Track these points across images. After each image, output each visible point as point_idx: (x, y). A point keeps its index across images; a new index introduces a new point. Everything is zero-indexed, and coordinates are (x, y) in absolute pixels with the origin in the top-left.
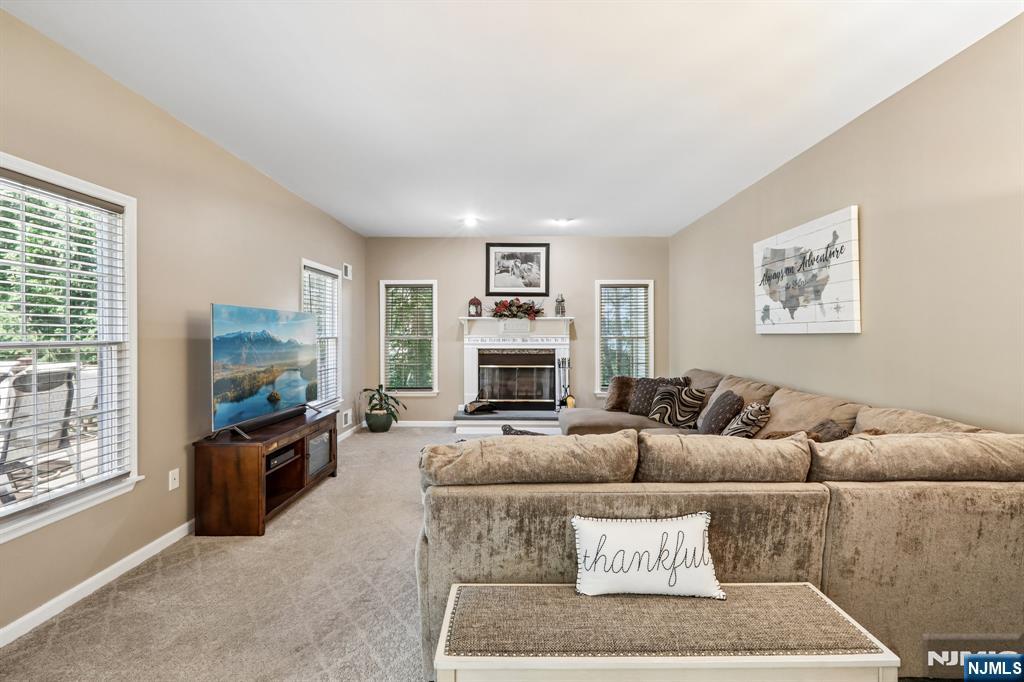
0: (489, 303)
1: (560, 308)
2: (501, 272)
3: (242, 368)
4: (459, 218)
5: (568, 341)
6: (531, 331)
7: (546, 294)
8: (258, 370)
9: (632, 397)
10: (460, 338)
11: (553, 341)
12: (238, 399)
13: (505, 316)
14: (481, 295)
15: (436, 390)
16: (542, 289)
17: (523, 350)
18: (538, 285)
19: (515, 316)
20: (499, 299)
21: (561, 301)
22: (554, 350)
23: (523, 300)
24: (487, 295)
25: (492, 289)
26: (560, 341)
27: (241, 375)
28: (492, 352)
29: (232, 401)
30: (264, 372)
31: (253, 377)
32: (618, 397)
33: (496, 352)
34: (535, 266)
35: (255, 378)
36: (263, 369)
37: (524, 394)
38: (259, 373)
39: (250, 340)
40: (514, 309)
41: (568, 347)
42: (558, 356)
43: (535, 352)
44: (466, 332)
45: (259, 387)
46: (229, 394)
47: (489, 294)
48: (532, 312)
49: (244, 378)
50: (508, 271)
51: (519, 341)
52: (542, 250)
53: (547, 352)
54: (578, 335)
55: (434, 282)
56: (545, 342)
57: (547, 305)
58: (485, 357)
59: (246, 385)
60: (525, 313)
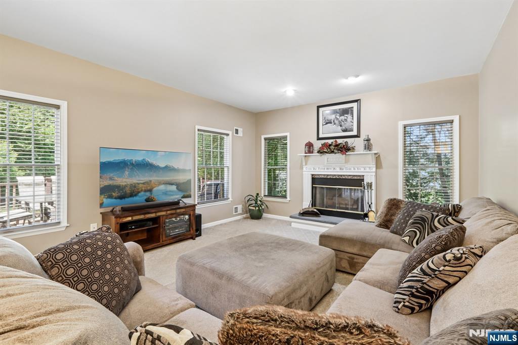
0: (318, 145)
1: (368, 146)
2: (327, 123)
3: (124, 180)
4: (283, 90)
5: (374, 170)
6: (346, 163)
7: (357, 136)
8: (138, 182)
9: (398, 217)
10: (302, 168)
11: (362, 170)
12: (121, 197)
13: (326, 152)
14: (313, 140)
15: (288, 199)
16: (355, 133)
17: (341, 176)
18: (351, 130)
19: (333, 152)
20: (323, 142)
21: (368, 140)
22: (363, 176)
23: (339, 141)
24: (318, 140)
25: (321, 136)
26: (368, 170)
27: (124, 184)
28: (321, 177)
29: (116, 198)
30: (143, 184)
31: (133, 186)
32: (386, 216)
33: (323, 177)
34: (349, 116)
35: (135, 187)
36: (142, 182)
37: (344, 206)
38: (138, 184)
39: (132, 164)
40: (332, 147)
41: (374, 174)
42: (367, 180)
43: (349, 177)
44: (304, 164)
45: (139, 192)
46: (114, 194)
47: (319, 139)
48: (344, 149)
49: (126, 186)
50: (331, 123)
51: (338, 169)
52: (355, 105)
53: (359, 178)
54: (384, 164)
55: (287, 134)
56: (356, 170)
57: (358, 143)
58: (315, 180)
59: (128, 190)
60: (338, 150)
